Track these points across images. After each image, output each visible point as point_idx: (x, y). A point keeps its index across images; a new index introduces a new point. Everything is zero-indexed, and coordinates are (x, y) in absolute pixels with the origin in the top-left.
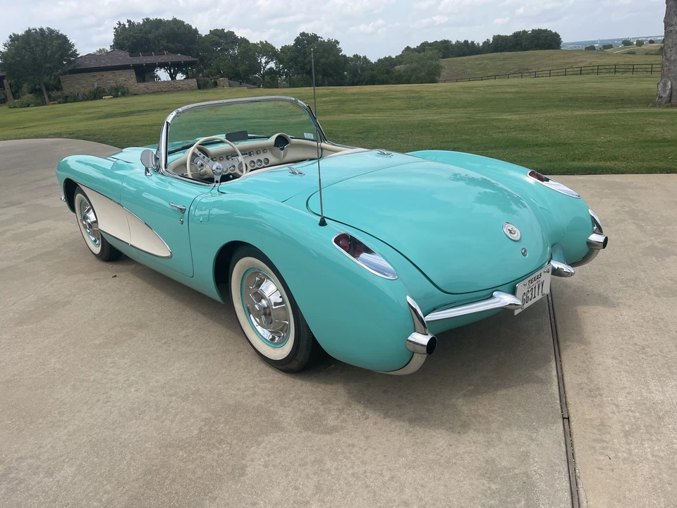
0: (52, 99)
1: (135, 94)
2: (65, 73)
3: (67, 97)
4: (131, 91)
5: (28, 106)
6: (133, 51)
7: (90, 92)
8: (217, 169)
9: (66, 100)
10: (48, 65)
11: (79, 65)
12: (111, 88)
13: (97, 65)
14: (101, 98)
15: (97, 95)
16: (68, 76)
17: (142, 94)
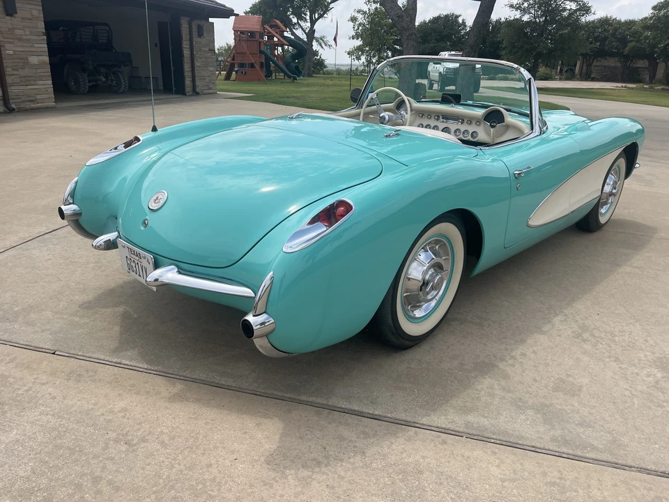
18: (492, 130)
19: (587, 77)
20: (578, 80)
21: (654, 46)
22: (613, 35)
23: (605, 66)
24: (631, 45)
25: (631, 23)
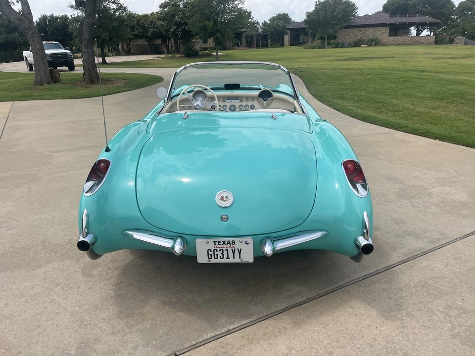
0: (329, 44)
1: (385, 45)
2: (341, 28)
3: (338, 44)
4: (382, 42)
5: (314, 48)
6: (393, 14)
7: (354, 42)
8: (197, 106)
9: (337, 46)
10: (333, 22)
11: (353, 23)
12: (369, 40)
13: (365, 23)
14: (360, 46)
15: (357, 44)
16: (343, 30)
17: (388, 45)
18: (265, 102)
19: (128, 53)
20: (123, 55)
21: (167, 31)
22: (138, 24)
23: (138, 45)
24: (151, 30)
25: (146, 16)
